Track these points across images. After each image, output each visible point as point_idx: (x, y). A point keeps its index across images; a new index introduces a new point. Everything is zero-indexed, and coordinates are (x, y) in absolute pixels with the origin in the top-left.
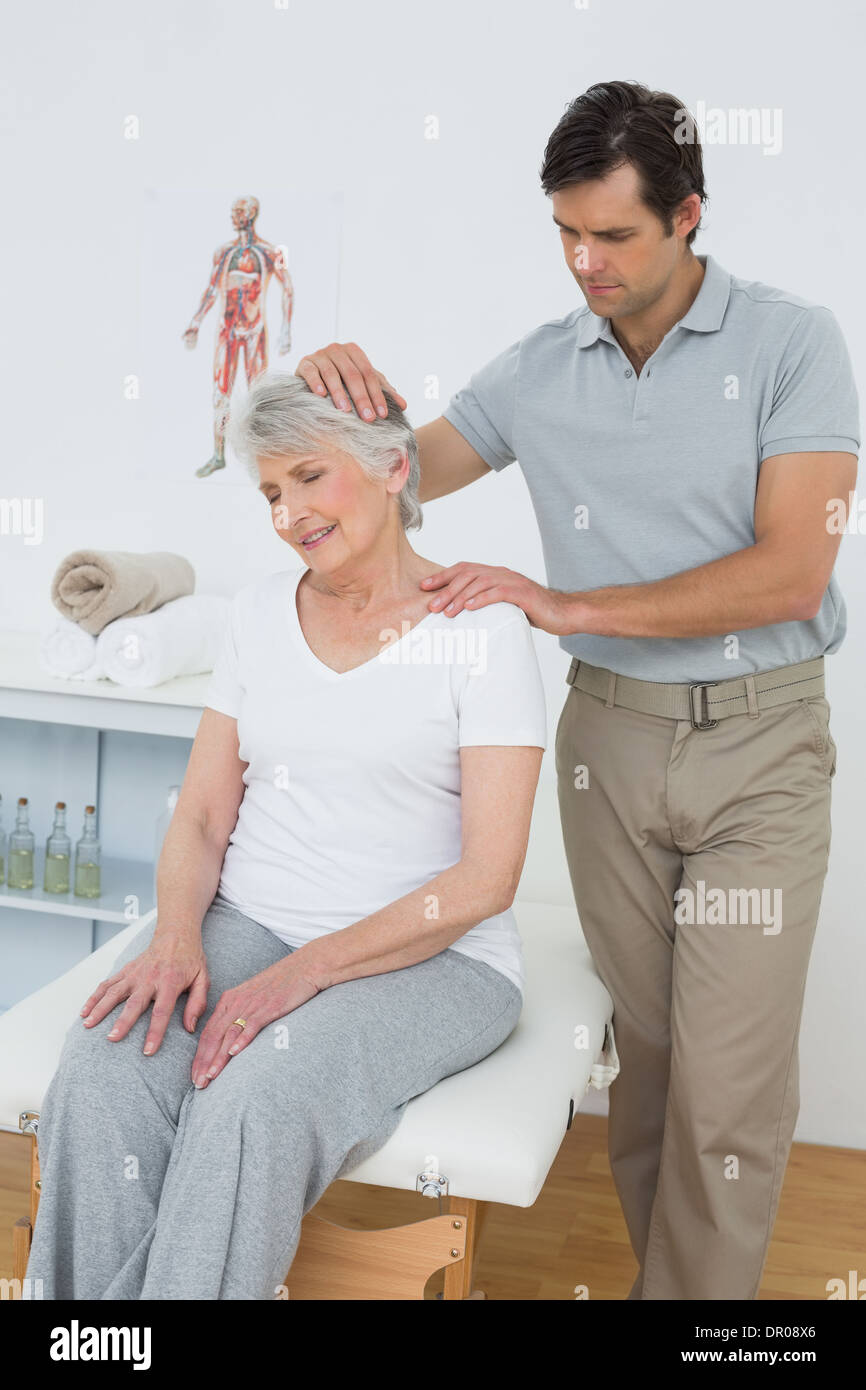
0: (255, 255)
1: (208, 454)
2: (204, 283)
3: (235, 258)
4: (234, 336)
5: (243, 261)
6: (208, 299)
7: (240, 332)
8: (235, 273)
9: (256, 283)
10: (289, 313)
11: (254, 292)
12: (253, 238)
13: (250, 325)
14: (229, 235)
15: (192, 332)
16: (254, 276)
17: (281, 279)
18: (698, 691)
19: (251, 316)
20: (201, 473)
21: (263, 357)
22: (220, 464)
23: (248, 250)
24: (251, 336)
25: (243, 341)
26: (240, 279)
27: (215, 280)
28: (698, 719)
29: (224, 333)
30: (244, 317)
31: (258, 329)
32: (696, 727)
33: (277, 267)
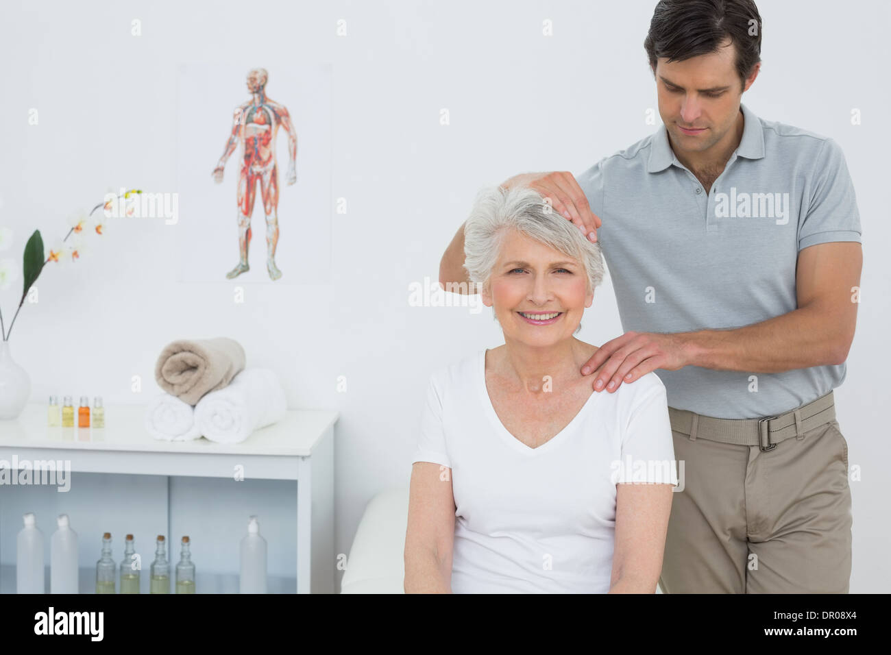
0: (266, 112)
1: (235, 260)
2: (228, 133)
3: (250, 114)
4: (252, 172)
5: (257, 116)
6: (230, 146)
7: (257, 169)
8: (251, 125)
9: (268, 132)
10: (294, 154)
11: (266, 139)
12: (264, 99)
13: (264, 164)
14: (247, 97)
15: (219, 170)
16: (266, 127)
17: (287, 129)
19: (265, 157)
20: (231, 276)
21: (276, 187)
22: (246, 268)
23: (261, 108)
24: (266, 172)
25: (259, 176)
26: (256, 130)
27: (236, 130)
29: (244, 170)
30: (259, 158)
31: (270, 166)
33: (283, 119)
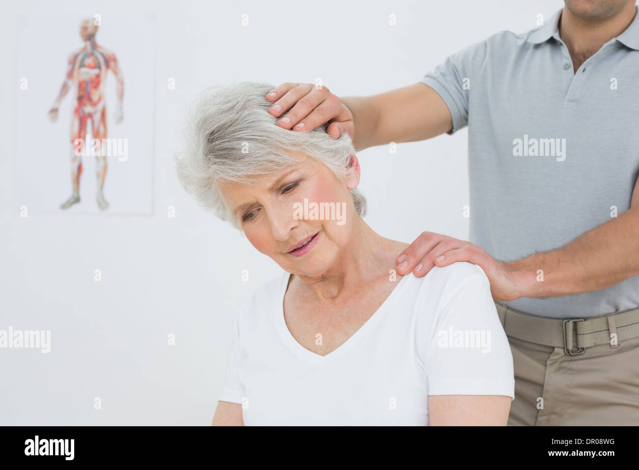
0: (97, 59)
1: (67, 192)
2: (62, 77)
3: (83, 60)
4: (83, 112)
5: (89, 61)
6: (65, 89)
7: (88, 109)
8: (84, 70)
9: (98, 76)
10: (121, 95)
11: (96, 82)
12: (94, 46)
13: (94, 104)
14: (78, 44)
15: (54, 111)
16: (96, 71)
17: (115, 73)
18: (570, 325)
19: (95, 98)
20: (64, 207)
21: (105, 126)
22: (77, 200)
23: (92, 54)
24: (96, 112)
25: (90, 115)
26: (88, 73)
27: (70, 75)
28: (570, 347)
29: (77, 111)
30: (90, 99)
31: (100, 107)
32: (568, 353)
33: (112, 64)
